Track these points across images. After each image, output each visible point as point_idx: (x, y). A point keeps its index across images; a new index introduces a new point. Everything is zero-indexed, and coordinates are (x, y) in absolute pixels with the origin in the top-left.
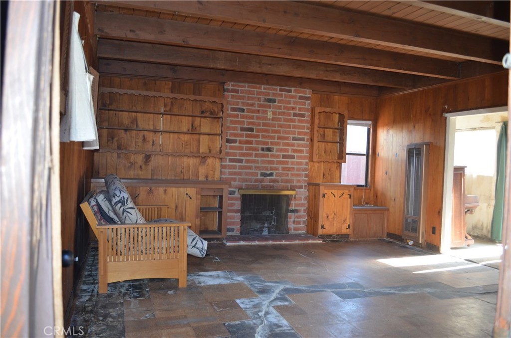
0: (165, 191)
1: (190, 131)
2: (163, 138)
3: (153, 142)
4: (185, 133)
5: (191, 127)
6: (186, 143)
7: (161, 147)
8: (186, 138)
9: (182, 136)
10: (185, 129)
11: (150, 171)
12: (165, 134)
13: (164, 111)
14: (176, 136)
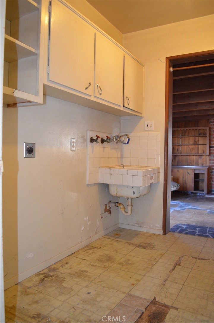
0: (178, 170)
1: (194, 144)
2: (182, 148)
3: (177, 149)
4: (192, 145)
5: (194, 142)
6: (192, 149)
7: (181, 152)
8: (192, 147)
9: (190, 146)
10: (191, 143)
11: (176, 163)
12: (182, 146)
13: (182, 136)
14: (187, 146)
